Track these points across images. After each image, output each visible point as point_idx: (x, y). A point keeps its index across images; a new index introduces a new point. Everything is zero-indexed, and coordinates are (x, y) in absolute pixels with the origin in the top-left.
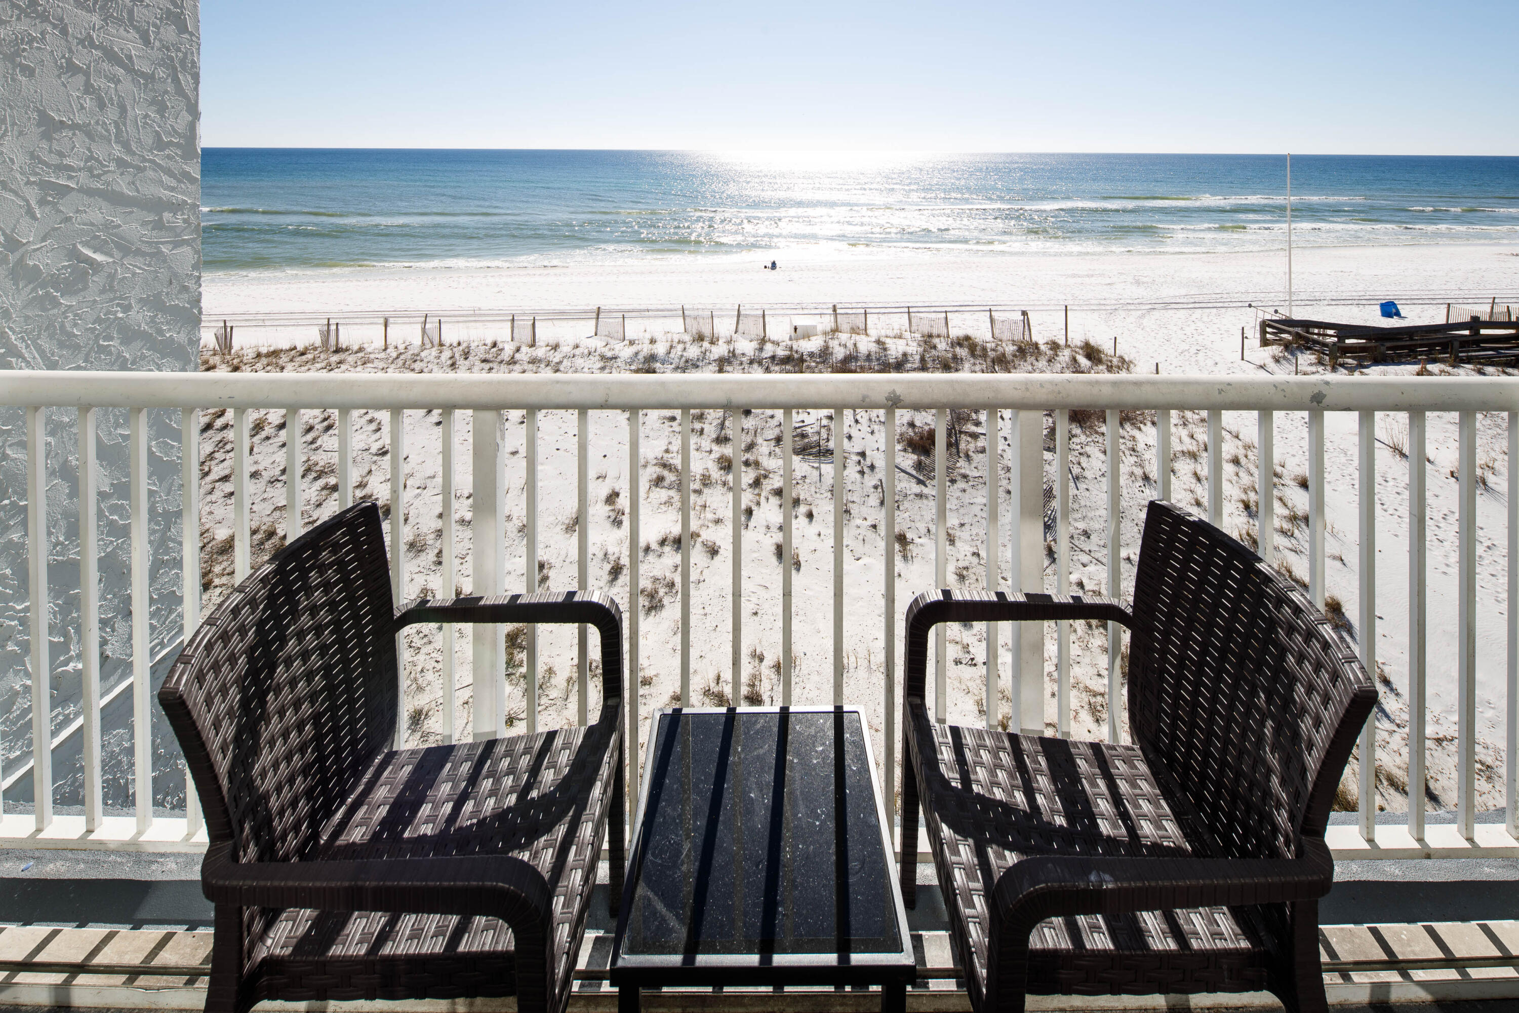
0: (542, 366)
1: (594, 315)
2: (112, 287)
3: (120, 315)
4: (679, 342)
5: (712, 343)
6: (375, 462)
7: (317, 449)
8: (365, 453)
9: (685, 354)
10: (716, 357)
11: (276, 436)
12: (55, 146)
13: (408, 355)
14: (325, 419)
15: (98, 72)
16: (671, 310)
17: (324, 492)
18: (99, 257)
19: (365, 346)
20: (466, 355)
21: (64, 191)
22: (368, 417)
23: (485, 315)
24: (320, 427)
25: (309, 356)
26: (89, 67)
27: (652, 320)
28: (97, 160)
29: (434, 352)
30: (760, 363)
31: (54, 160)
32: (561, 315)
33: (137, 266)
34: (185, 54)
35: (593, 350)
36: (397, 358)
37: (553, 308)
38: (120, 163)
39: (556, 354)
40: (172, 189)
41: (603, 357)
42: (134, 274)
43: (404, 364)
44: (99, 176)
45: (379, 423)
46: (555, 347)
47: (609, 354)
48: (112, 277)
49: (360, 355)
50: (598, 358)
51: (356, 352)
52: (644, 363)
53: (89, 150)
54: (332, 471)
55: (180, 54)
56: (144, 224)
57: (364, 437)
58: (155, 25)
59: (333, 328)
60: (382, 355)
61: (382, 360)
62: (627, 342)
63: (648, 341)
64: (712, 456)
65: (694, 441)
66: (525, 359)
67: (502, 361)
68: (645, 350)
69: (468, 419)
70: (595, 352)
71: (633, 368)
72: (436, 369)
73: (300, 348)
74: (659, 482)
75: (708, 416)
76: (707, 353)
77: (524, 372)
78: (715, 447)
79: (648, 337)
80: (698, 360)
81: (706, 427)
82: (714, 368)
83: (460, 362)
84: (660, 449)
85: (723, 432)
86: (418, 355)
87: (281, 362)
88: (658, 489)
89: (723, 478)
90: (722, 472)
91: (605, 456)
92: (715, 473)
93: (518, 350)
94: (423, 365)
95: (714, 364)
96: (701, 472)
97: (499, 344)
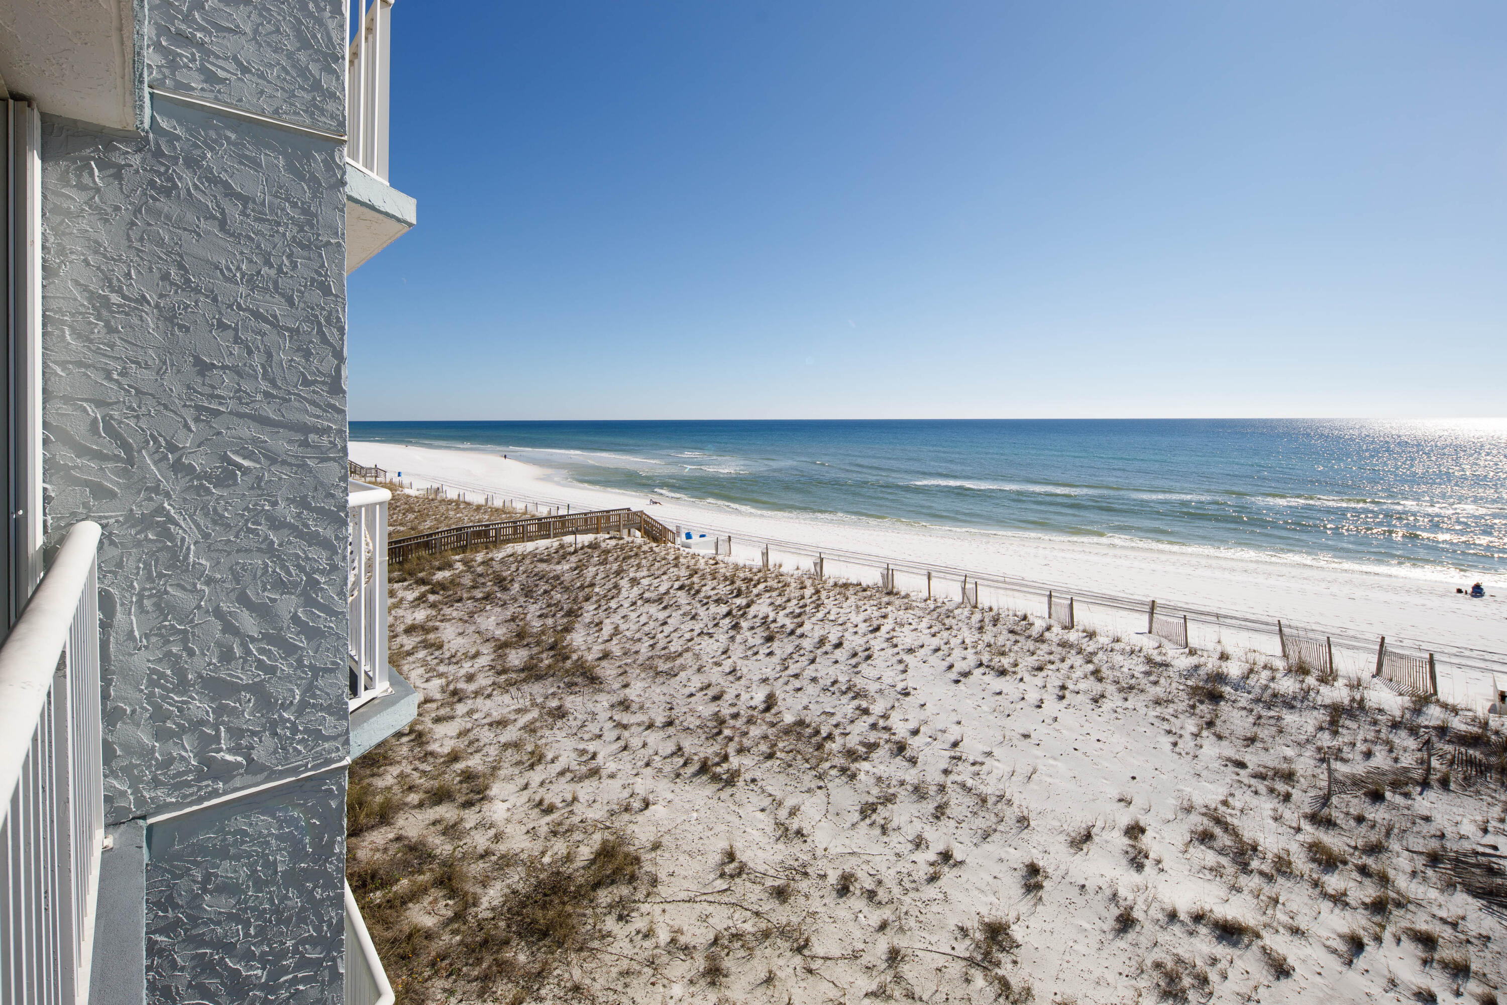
0: (1073, 652)
1: (1147, 608)
2: (259, 486)
3: (268, 508)
4: (1265, 667)
5: (1323, 680)
9: (1272, 685)
10: (1328, 701)
12: (208, 381)
13: (943, 610)
16: (1267, 624)
18: (246, 463)
19: (912, 594)
20: (995, 621)
21: (214, 413)
23: (1027, 586)
25: (869, 593)
27: (1232, 631)
28: (245, 392)
29: (966, 612)
30: (1413, 731)
32: (1112, 602)
33: (283, 473)
35: (1137, 649)
37: (1104, 591)
38: (267, 395)
41: (1149, 660)
42: (280, 479)
46: (1091, 635)
47: (1158, 659)
50: (1142, 659)
55: (325, 313)
56: (289, 442)
58: (299, 291)
60: (922, 605)
61: (921, 609)
62: (1187, 650)
63: (1217, 655)
64: (1300, 837)
65: (1272, 806)
66: (1056, 640)
67: (1029, 637)
68: (1210, 666)
69: (984, 686)
70: (1140, 651)
71: (1189, 683)
72: (965, 629)
73: (864, 585)
74: (1205, 838)
75: (1302, 780)
76: (1312, 693)
77: (1051, 653)
78: (1307, 826)
79: (1219, 649)
80: (1294, 698)
81: (1296, 794)
82: (1322, 716)
83: (989, 628)
84: (1214, 797)
85: (1326, 811)
86: (952, 611)
87: (848, 593)
88: (1203, 847)
89: (1315, 876)
90: (1314, 866)
91: (1134, 778)
92: (1301, 863)
93: (1048, 628)
94: (954, 622)
95: (1322, 711)
96: (1276, 851)
97: (1031, 619)
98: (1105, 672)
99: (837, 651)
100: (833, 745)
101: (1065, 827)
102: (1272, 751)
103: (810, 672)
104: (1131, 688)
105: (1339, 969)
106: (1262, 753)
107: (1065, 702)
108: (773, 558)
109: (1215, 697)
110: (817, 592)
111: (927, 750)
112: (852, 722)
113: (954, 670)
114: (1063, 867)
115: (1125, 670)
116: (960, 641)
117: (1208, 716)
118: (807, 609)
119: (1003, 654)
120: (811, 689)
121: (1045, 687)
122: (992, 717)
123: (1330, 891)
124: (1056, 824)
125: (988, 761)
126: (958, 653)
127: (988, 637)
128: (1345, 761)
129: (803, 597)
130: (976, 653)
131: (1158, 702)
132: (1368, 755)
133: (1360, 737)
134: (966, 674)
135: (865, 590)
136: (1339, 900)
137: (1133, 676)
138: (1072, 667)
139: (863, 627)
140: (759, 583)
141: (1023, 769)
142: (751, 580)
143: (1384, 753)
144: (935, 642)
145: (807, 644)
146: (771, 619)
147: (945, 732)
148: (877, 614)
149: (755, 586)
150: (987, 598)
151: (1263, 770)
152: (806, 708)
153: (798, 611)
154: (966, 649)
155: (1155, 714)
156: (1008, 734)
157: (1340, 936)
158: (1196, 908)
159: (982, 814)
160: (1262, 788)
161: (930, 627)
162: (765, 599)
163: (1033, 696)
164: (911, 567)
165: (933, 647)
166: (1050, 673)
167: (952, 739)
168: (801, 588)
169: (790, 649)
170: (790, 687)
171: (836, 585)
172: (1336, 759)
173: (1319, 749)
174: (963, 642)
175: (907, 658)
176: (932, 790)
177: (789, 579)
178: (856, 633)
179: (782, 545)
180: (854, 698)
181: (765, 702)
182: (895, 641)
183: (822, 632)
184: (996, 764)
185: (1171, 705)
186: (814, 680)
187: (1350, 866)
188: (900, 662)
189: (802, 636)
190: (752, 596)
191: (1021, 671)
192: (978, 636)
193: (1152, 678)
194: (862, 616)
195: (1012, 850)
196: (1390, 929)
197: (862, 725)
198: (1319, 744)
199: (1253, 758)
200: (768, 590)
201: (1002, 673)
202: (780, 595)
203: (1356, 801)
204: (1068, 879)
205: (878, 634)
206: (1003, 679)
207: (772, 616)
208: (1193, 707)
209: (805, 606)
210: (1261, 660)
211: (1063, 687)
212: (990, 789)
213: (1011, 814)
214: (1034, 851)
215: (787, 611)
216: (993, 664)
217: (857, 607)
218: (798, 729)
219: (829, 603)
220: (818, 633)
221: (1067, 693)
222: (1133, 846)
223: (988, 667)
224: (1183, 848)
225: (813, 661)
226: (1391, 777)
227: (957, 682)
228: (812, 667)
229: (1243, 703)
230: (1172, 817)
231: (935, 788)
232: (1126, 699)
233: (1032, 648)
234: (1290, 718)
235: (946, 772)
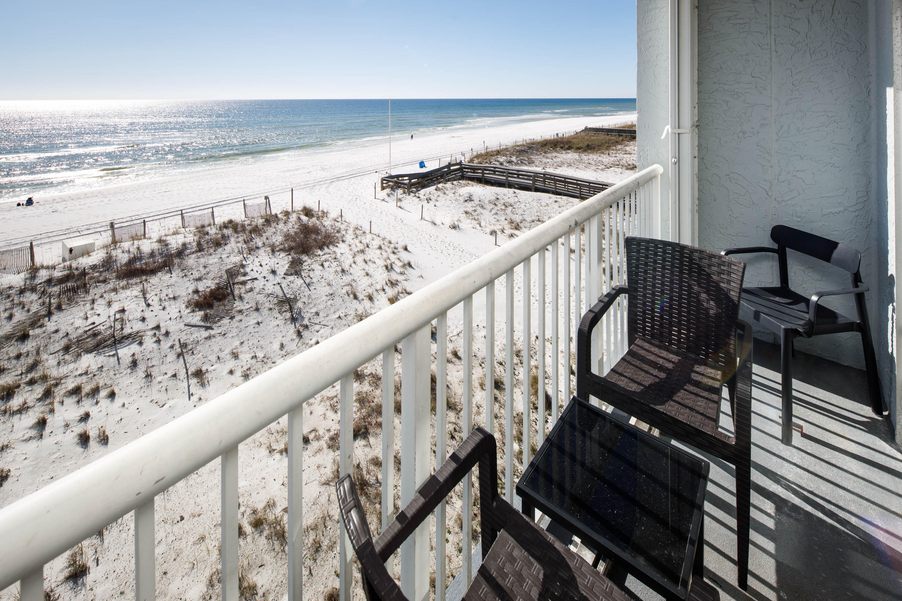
105: (36, 445)
123: (15, 409)
132: (10, 317)
136: (22, 409)
143: (20, 311)
157: (30, 428)
187: (22, 385)
196: (56, 401)
203: (12, 348)
226: (29, 322)
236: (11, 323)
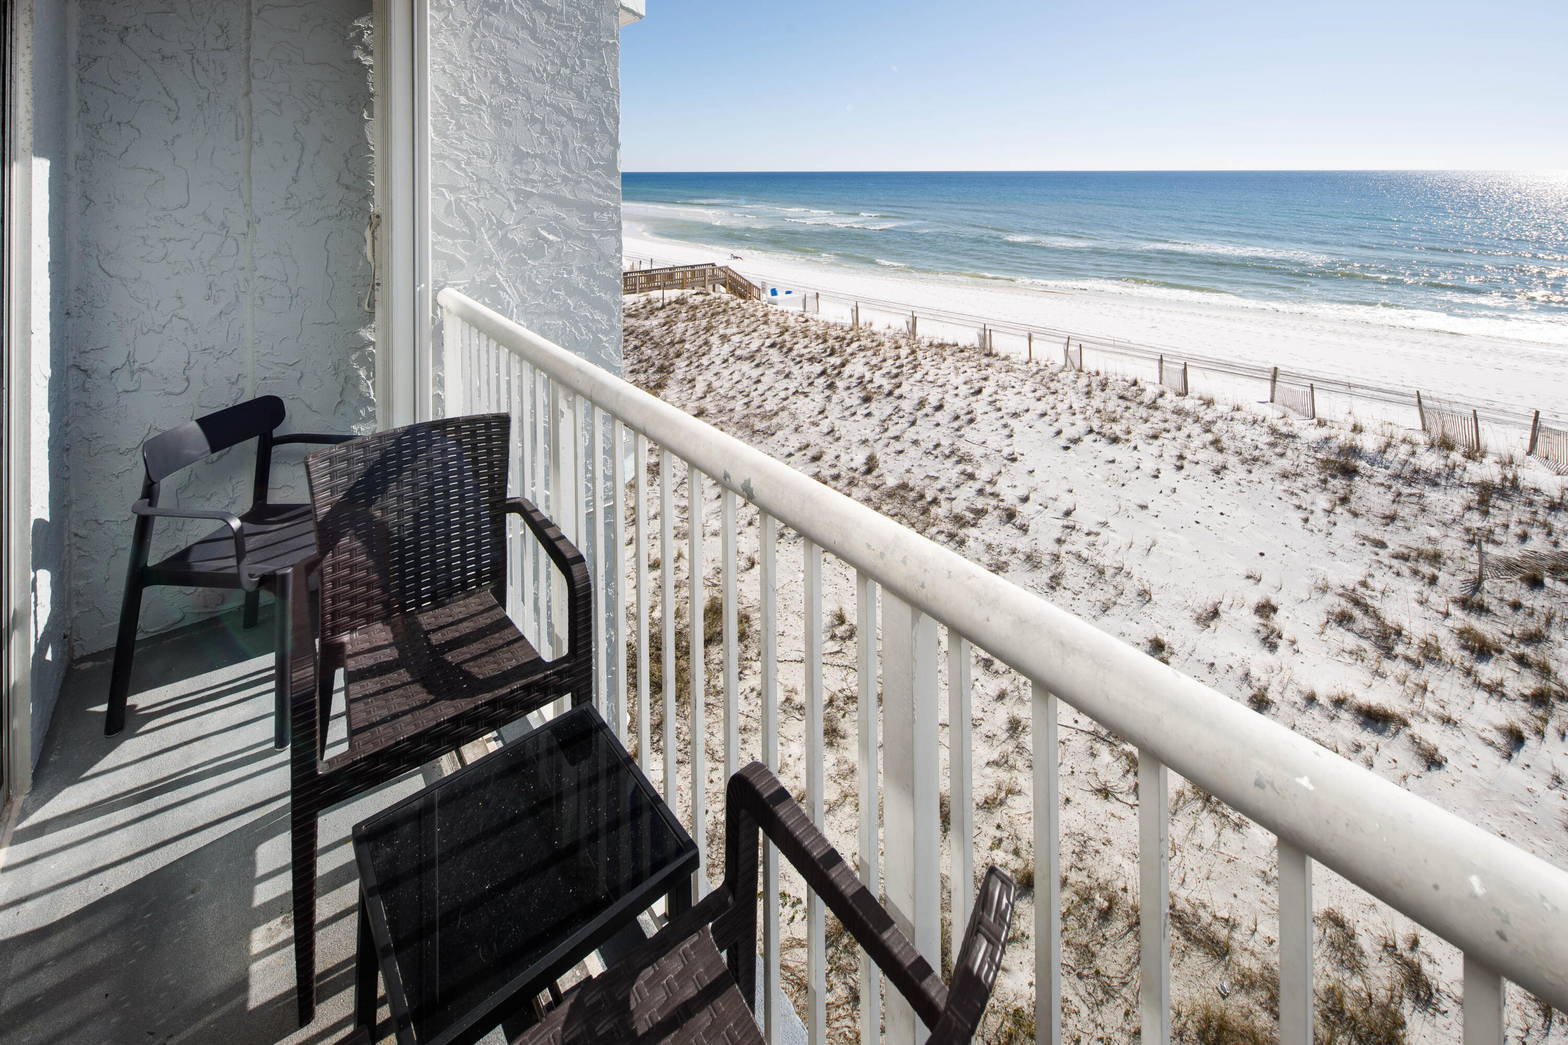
1: (1268, 376)
2: (560, 257)
3: (565, 276)
4: (1404, 441)
6: (1005, 465)
7: (960, 437)
8: (998, 454)
9: (1413, 460)
10: (1479, 481)
11: (933, 415)
12: (525, 168)
14: (969, 413)
15: (550, 121)
16: (1403, 395)
17: (963, 477)
18: (551, 237)
21: (529, 195)
22: (1003, 422)
24: (966, 418)
26: (544, 118)
27: (1364, 401)
28: (550, 176)
31: (523, 175)
33: (577, 246)
34: (608, 105)
36: (1037, 373)
37: (1218, 357)
38: (565, 179)
39: (1208, 411)
40: (600, 196)
42: (574, 251)
43: (1042, 380)
44: (551, 186)
45: (1012, 430)
47: (1284, 429)
48: (559, 251)
49: (1006, 362)
50: (1266, 430)
51: (1003, 360)
52: (1339, 454)
53: (545, 169)
54: (970, 460)
55: (605, 105)
56: (581, 219)
57: (998, 438)
58: (587, 87)
59: (988, 333)
63: (1350, 427)
64: (1449, 622)
65: (1417, 588)
66: (1170, 407)
67: (1141, 403)
68: (1342, 438)
69: (1095, 454)
70: (1263, 421)
71: (1319, 455)
72: (1071, 393)
73: (961, 345)
74: (1344, 619)
75: (1449, 562)
76: (1457, 470)
77: (1166, 421)
78: (1456, 611)
79: (1351, 421)
80: (1438, 475)
81: (1443, 577)
82: (1471, 495)
83: (1097, 392)
84: (1351, 577)
85: (1478, 596)
86: (1056, 375)
87: (945, 354)
88: (1341, 629)
89: (1467, 664)
90: (1466, 653)
91: (1262, 554)
92: (1451, 649)
93: (1162, 395)
94: (1059, 386)
95: (1470, 490)
96: (1423, 636)
97: (1142, 384)
98: (1226, 442)
99: (938, 414)
100: (939, 510)
101: (1190, 602)
102: (1414, 531)
103: (911, 434)
104: (1255, 459)
105: (1497, 763)
106: (1403, 532)
107: (1183, 473)
108: (864, 316)
109: (1349, 472)
110: (913, 352)
111: (1038, 518)
112: (958, 486)
113: (1062, 435)
114: (1189, 644)
115: (1248, 440)
116: (1067, 406)
117: (1342, 491)
118: (904, 369)
119: (1114, 420)
120: (912, 452)
121: (1161, 456)
122: (1105, 486)
123: (1485, 680)
124: (1180, 599)
125: (1103, 531)
126: (1065, 419)
127: (1096, 402)
128: (1497, 543)
129: (899, 358)
130: (1085, 419)
131: (1285, 476)
132: (1524, 538)
133: (1514, 518)
134: (1076, 441)
135: (962, 351)
136: (1495, 690)
137: (1256, 447)
138: (1189, 436)
139: (964, 390)
140: (852, 341)
141: (1142, 542)
142: (844, 339)
143: (1542, 536)
144: (1041, 407)
145: (907, 405)
146: (867, 379)
147: (1056, 500)
148: (977, 376)
149: (848, 345)
150: (1092, 361)
151: (1406, 551)
152: (908, 471)
153: (895, 371)
154: (1074, 414)
155: (1283, 487)
156: (1124, 504)
157: (1498, 729)
158: (1336, 693)
159: (1099, 586)
160: (1405, 571)
161: (1034, 391)
162: (860, 359)
163: (1149, 466)
164: (1010, 328)
165: (1040, 412)
166: (1166, 441)
167: (1065, 508)
168: (896, 348)
169: (889, 410)
170: (890, 450)
171: (931, 345)
172: (1487, 541)
173: (1468, 530)
174: (1071, 407)
175: (1012, 422)
176: (1046, 559)
177: (883, 339)
178: (957, 395)
179: (872, 303)
180: (958, 462)
181: (866, 464)
182: (998, 404)
183: (921, 394)
184: (1112, 534)
185: (1300, 479)
186: (915, 442)
187: (1506, 655)
188: (1005, 426)
189: (900, 397)
190: (846, 355)
191: (1135, 439)
192: (1085, 401)
193: (1278, 450)
194: (962, 378)
195: (1133, 624)
196: (1553, 724)
197: (968, 491)
198: (1468, 524)
199: (1396, 540)
200: (862, 349)
201: (1115, 440)
202: (875, 355)
203: (1511, 586)
204: (1195, 656)
205: (979, 397)
206: (1115, 447)
207: (868, 376)
208: (1325, 481)
209: (901, 366)
210: (1399, 434)
211: (1181, 457)
212: (1108, 560)
213: (1131, 588)
214: (1157, 625)
215: (884, 371)
216: (1103, 430)
217: (956, 368)
218: (902, 493)
219: (926, 365)
220: (917, 395)
221: (1185, 463)
222: (1265, 626)
223: (1098, 433)
224: (1319, 630)
225: (913, 423)
226: (1550, 562)
227: (1066, 448)
228: (913, 429)
229: (1380, 479)
230: (1305, 596)
231: (1048, 557)
232: (1250, 472)
233: (1145, 415)
234: (1433, 496)
235: (1059, 541)
236: (1522, 547)
